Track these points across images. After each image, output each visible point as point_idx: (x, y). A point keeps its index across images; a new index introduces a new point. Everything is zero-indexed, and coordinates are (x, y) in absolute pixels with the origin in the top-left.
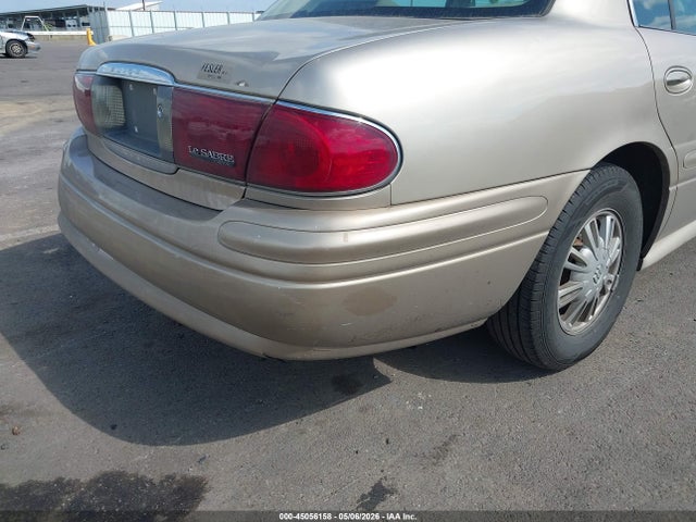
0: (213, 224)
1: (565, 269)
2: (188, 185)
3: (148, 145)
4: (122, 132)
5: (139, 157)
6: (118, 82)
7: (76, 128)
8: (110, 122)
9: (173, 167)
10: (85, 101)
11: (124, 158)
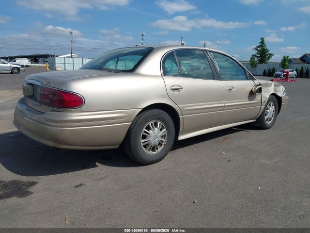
0: (44, 116)
1: (143, 135)
2: (42, 108)
3: (36, 100)
4: (32, 97)
5: (34, 103)
6: (32, 85)
7: (22, 96)
8: (30, 94)
9: (40, 104)
10: (24, 89)
11: (31, 103)
